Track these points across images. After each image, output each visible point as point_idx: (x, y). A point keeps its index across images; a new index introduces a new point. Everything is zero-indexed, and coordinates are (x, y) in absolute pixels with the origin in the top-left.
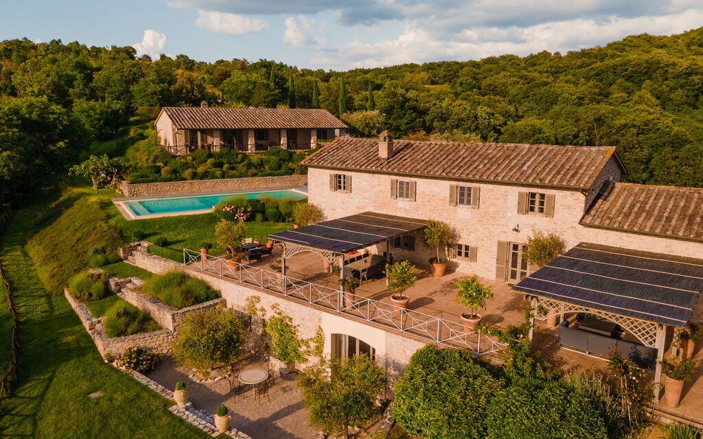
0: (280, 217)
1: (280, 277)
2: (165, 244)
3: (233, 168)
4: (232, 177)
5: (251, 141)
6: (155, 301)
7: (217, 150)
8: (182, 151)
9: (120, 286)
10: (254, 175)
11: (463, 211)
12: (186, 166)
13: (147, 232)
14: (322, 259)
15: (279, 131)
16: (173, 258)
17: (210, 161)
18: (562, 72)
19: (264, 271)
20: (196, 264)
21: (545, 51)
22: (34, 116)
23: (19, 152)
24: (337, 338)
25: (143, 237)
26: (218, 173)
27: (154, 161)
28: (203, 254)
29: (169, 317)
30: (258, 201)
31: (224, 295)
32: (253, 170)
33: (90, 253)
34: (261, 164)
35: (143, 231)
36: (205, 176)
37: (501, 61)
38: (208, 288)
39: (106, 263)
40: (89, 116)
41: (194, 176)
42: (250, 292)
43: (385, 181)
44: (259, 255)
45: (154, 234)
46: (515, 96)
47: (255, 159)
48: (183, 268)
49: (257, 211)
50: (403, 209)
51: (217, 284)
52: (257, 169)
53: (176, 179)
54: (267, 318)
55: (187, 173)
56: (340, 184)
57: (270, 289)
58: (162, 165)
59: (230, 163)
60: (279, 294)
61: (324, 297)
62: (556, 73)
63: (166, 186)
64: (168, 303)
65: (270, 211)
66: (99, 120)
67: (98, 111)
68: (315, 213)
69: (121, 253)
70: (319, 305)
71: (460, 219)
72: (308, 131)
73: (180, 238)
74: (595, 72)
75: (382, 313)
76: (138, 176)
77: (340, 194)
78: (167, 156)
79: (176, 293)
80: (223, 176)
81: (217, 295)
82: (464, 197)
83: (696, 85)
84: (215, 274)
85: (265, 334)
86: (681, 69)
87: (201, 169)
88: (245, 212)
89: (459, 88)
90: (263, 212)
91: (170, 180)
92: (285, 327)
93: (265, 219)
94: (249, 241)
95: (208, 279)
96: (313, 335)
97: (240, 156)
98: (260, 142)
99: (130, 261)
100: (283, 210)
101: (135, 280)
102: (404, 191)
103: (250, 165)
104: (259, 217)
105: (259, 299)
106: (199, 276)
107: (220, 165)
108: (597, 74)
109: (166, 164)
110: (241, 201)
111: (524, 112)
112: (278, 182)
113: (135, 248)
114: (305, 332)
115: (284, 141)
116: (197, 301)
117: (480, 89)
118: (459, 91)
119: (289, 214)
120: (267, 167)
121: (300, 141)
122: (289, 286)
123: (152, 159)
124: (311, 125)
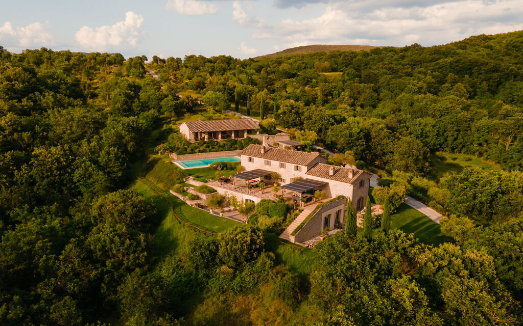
0: (232, 169)
1: (233, 186)
2: (198, 177)
3: (213, 148)
4: (213, 152)
5: (220, 136)
6: (200, 192)
7: (206, 140)
8: (193, 141)
9: (187, 189)
10: (222, 151)
11: (282, 170)
12: (196, 148)
13: (191, 173)
14: (244, 182)
15: (231, 131)
16: (202, 181)
17: (205, 145)
18: (418, 65)
19: (229, 184)
20: (210, 183)
21: (416, 44)
22: (135, 125)
23: (135, 142)
24: (247, 200)
25: (190, 175)
26: (208, 150)
27: (184, 146)
28: (211, 180)
29: (205, 196)
30: (225, 163)
31: (218, 191)
32: (221, 149)
33: (175, 180)
34: (224, 146)
35: (190, 173)
36: (203, 151)
37: (384, 52)
38: (214, 189)
39: (181, 183)
40: (147, 120)
41: (200, 152)
42: (225, 190)
43: (262, 160)
44: (227, 181)
45: (193, 174)
46: (382, 83)
47: (221, 144)
48: (206, 184)
49: (224, 166)
50: (267, 168)
51: (215, 188)
52: (222, 148)
53: (193, 153)
54: (230, 197)
55: (197, 150)
56: (250, 160)
57: (230, 189)
58: (187, 147)
59: (212, 146)
60: (233, 190)
61: (243, 190)
62: (414, 65)
63: (190, 156)
64: (204, 193)
65: (229, 166)
66: (151, 121)
67: (150, 117)
68: (243, 169)
69: (184, 180)
70: (243, 193)
71: (281, 172)
72: (243, 131)
73: (201, 175)
74: (438, 66)
75: (257, 194)
76: (179, 152)
77: (251, 163)
78: (188, 143)
79: (206, 190)
80: (210, 151)
81: (216, 191)
82: (282, 166)
83: (496, 79)
84: (215, 186)
85: (229, 201)
86: (490, 67)
87: (201, 148)
88: (220, 167)
89: (346, 77)
90: (226, 167)
91: (191, 153)
92: (234, 198)
93: (227, 169)
94: (224, 177)
95: (213, 187)
96: (241, 200)
97: (216, 143)
98: (223, 135)
99: (187, 182)
100: (233, 166)
101: (191, 188)
102: (268, 163)
103: (220, 146)
104: (225, 168)
105: (227, 192)
106: (211, 186)
107: (208, 147)
108: (439, 68)
109: (188, 147)
110: (219, 163)
111: (384, 96)
112: (231, 153)
113: (188, 178)
114: (239, 200)
115: (233, 135)
116: (211, 192)
117: (360, 77)
118: (346, 79)
119: (235, 168)
120: (226, 147)
121: (239, 134)
122: (235, 189)
123: (183, 144)
124: (244, 128)
